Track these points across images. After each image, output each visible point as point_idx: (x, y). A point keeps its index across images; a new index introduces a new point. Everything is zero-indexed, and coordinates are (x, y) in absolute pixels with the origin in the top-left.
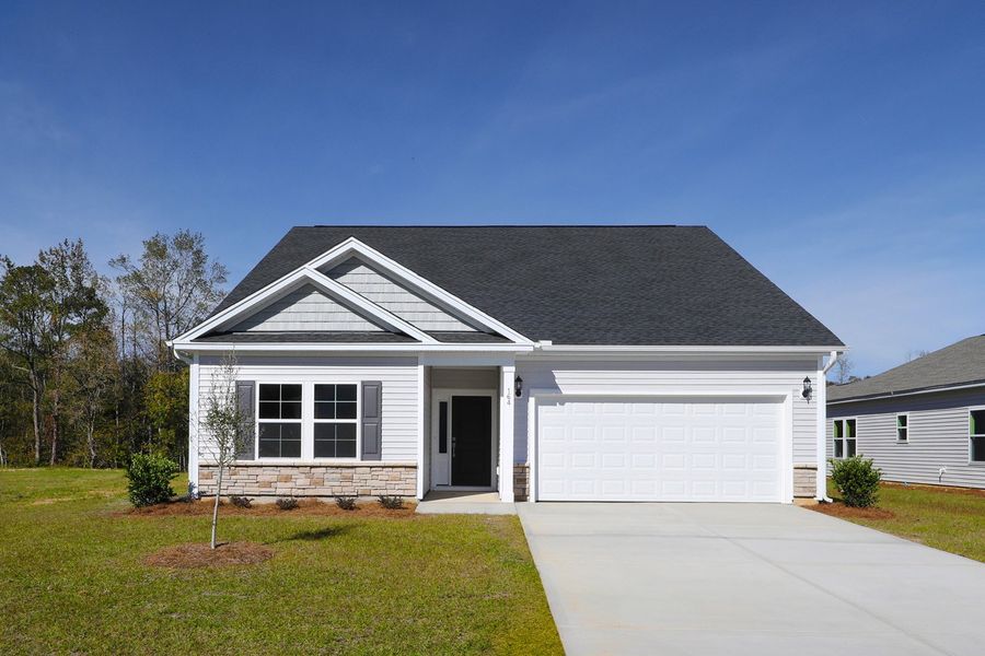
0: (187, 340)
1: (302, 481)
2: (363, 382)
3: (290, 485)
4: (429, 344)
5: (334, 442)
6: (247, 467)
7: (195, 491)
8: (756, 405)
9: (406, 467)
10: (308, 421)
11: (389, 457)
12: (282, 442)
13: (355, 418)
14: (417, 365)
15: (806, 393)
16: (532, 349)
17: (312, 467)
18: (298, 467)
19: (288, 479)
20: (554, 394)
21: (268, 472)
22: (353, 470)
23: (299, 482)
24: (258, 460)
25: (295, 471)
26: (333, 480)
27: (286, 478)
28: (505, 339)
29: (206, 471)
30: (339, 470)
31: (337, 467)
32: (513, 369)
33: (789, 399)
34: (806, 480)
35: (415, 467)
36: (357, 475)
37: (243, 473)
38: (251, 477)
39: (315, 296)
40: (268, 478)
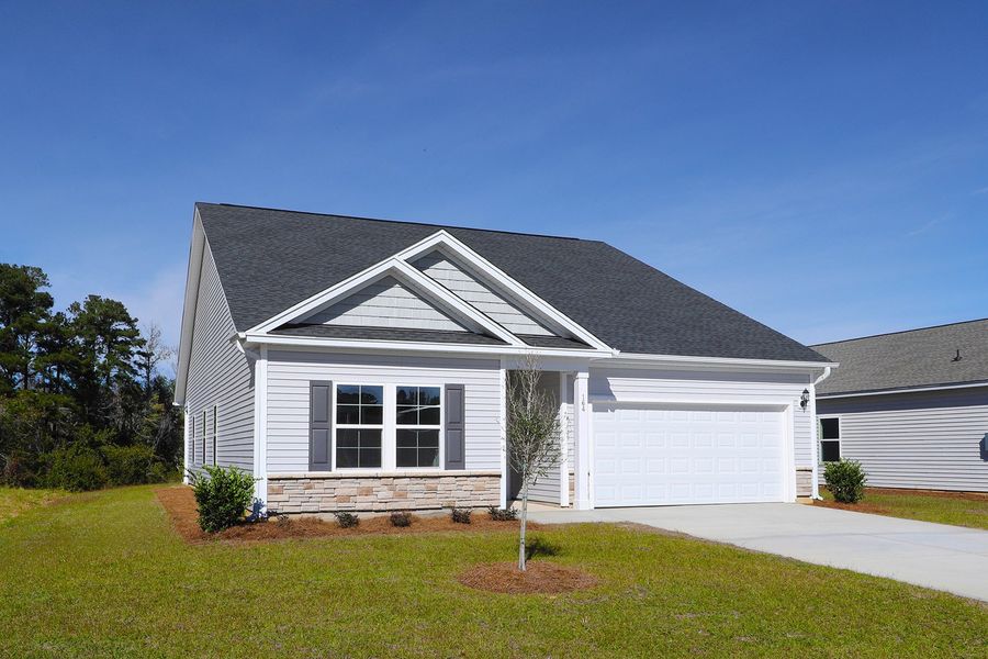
0: (263, 332)
1: (384, 494)
2: (446, 385)
3: (371, 498)
4: (518, 348)
5: (416, 450)
6: (324, 479)
7: (264, 510)
8: (764, 413)
9: (490, 476)
10: (389, 427)
11: (473, 466)
12: (361, 451)
13: (438, 423)
14: (499, 368)
15: (803, 404)
16: (610, 356)
17: (395, 478)
18: (380, 478)
19: (368, 492)
20: (609, 401)
21: (345, 485)
22: (437, 481)
23: (381, 495)
24: (336, 471)
25: (377, 483)
26: (417, 491)
27: (368, 491)
28: (585, 345)
29: (276, 485)
30: (422, 481)
31: (422, 478)
32: (587, 375)
33: (791, 409)
34: (805, 481)
35: (500, 476)
36: (440, 485)
37: (319, 486)
38: (327, 491)
39: (396, 290)
40: (346, 492)
